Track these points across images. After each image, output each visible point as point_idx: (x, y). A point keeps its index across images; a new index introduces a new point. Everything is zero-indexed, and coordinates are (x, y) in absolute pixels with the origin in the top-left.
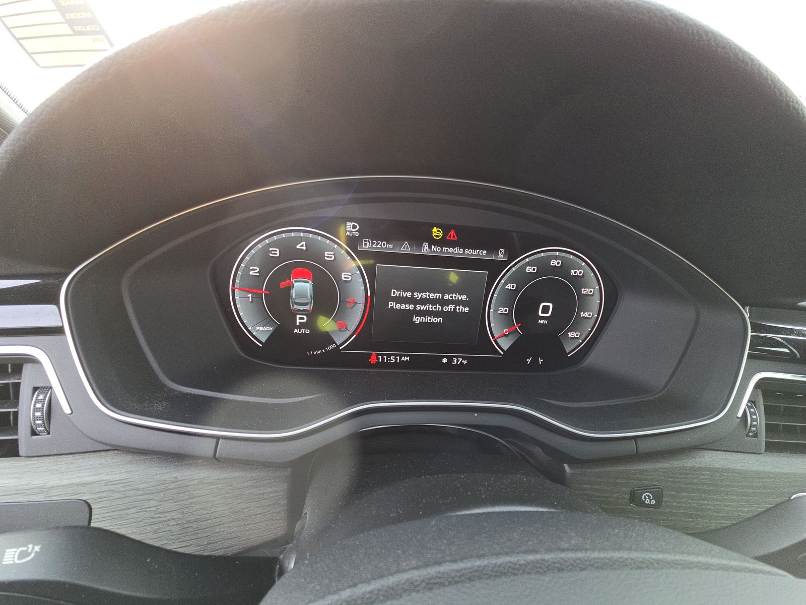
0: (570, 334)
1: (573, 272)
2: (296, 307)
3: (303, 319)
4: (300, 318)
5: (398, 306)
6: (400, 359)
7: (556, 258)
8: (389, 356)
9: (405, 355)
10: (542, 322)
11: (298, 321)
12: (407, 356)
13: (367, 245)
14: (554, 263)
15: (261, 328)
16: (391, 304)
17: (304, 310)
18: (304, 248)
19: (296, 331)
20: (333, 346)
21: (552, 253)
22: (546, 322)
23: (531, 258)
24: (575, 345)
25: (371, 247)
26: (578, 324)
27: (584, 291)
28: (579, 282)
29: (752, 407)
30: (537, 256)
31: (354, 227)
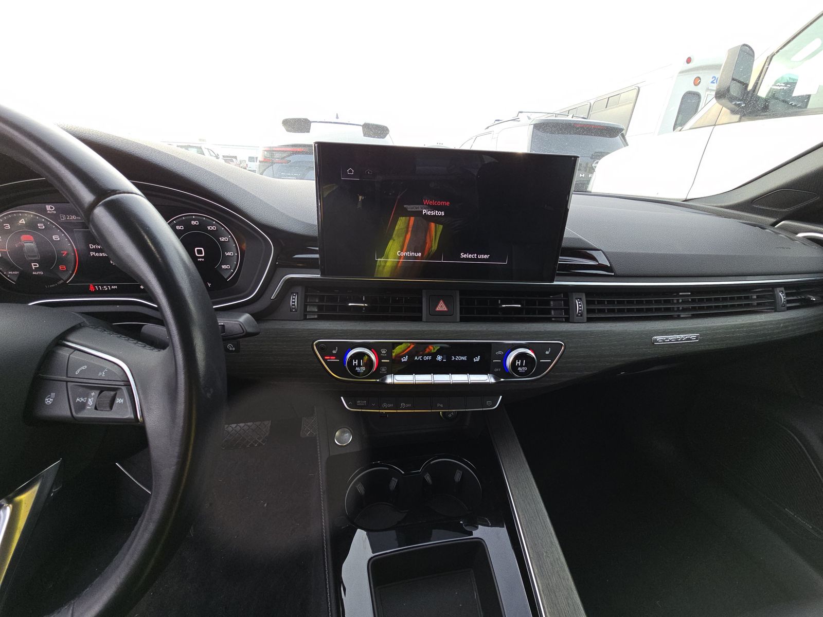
0: (223, 267)
1: (209, 228)
2: (30, 258)
3: (36, 265)
4: (34, 265)
5: (97, 254)
6: (111, 288)
7: (194, 220)
8: (102, 286)
9: (113, 285)
10: (200, 260)
11: (33, 267)
12: (115, 285)
13: (63, 218)
14: (193, 223)
15: (11, 273)
16: (92, 254)
17: (35, 260)
18: (24, 222)
19: (34, 273)
20: (62, 281)
21: (190, 217)
22: (203, 260)
23: (178, 220)
24: (229, 274)
25: (67, 220)
26: (226, 260)
27: (222, 239)
28: (216, 234)
29: (295, 296)
30: (181, 219)
31: (51, 208)
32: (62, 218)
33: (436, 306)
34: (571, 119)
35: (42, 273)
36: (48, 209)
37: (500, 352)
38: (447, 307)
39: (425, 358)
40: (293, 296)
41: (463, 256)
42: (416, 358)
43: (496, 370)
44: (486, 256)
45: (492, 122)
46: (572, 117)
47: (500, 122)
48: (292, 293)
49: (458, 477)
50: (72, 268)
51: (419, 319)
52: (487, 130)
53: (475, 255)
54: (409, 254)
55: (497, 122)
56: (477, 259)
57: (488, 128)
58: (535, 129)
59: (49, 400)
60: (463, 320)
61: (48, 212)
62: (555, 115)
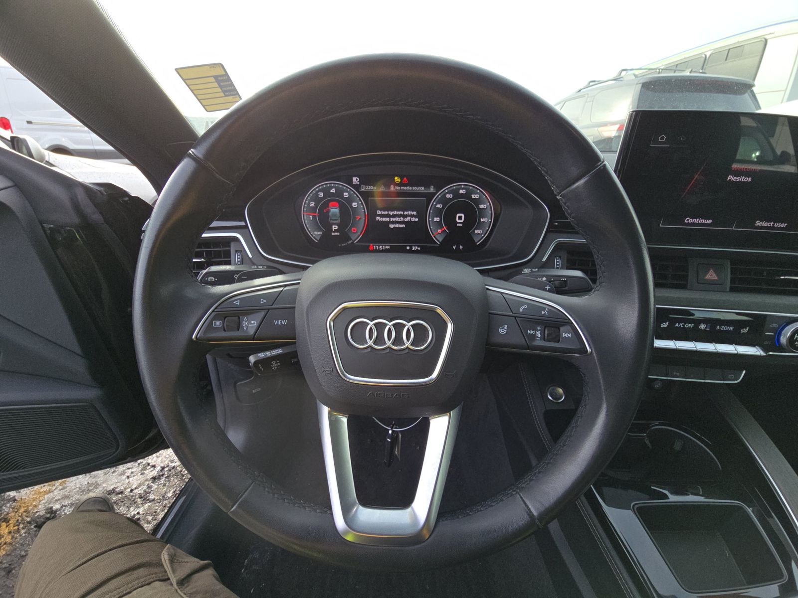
0: (476, 232)
1: (473, 196)
2: (332, 221)
4: (335, 227)
5: (381, 219)
6: (385, 247)
7: (462, 189)
8: (379, 246)
10: (459, 225)
12: (388, 246)
14: (461, 192)
15: (316, 233)
16: (378, 218)
17: (336, 223)
18: (334, 192)
19: (333, 234)
20: (351, 241)
21: (459, 187)
22: (461, 225)
23: (449, 190)
24: (480, 238)
25: (366, 190)
26: (480, 225)
27: (481, 207)
28: (477, 202)
29: (559, 259)
30: (451, 188)
31: (357, 179)
32: (363, 188)
33: (706, 275)
34: (688, 74)
35: (338, 234)
36: (354, 181)
37: (774, 325)
38: (717, 275)
39: (687, 326)
40: (557, 259)
41: (758, 223)
42: (677, 325)
43: (766, 343)
44: (783, 225)
45: (586, 84)
46: (690, 72)
47: (596, 83)
48: (556, 257)
49: (678, 446)
50: (360, 231)
51: (683, 287)
52: (580, 94)
53: (772, 223)
54: (698, 221)
55: (591, 84)
56: (773, 228)
57: (580, 91)
58: (643, 90)
59: (503, 331)
60: (733, 290)
61: (354, 183)
62: (658, 70)
